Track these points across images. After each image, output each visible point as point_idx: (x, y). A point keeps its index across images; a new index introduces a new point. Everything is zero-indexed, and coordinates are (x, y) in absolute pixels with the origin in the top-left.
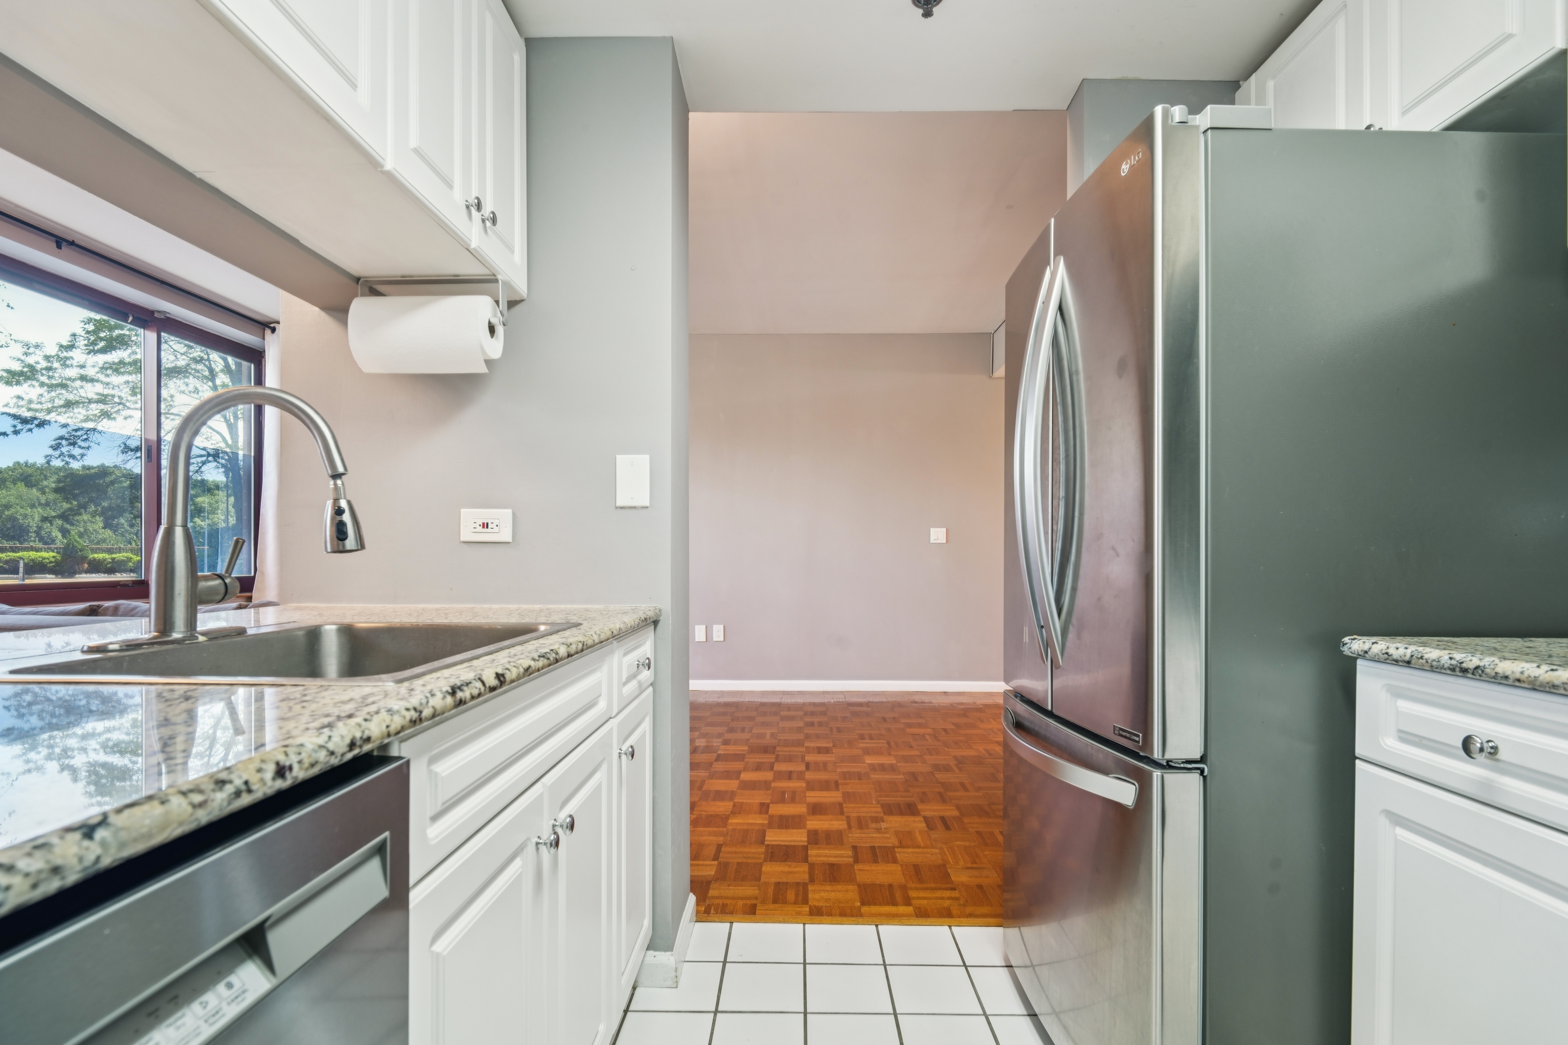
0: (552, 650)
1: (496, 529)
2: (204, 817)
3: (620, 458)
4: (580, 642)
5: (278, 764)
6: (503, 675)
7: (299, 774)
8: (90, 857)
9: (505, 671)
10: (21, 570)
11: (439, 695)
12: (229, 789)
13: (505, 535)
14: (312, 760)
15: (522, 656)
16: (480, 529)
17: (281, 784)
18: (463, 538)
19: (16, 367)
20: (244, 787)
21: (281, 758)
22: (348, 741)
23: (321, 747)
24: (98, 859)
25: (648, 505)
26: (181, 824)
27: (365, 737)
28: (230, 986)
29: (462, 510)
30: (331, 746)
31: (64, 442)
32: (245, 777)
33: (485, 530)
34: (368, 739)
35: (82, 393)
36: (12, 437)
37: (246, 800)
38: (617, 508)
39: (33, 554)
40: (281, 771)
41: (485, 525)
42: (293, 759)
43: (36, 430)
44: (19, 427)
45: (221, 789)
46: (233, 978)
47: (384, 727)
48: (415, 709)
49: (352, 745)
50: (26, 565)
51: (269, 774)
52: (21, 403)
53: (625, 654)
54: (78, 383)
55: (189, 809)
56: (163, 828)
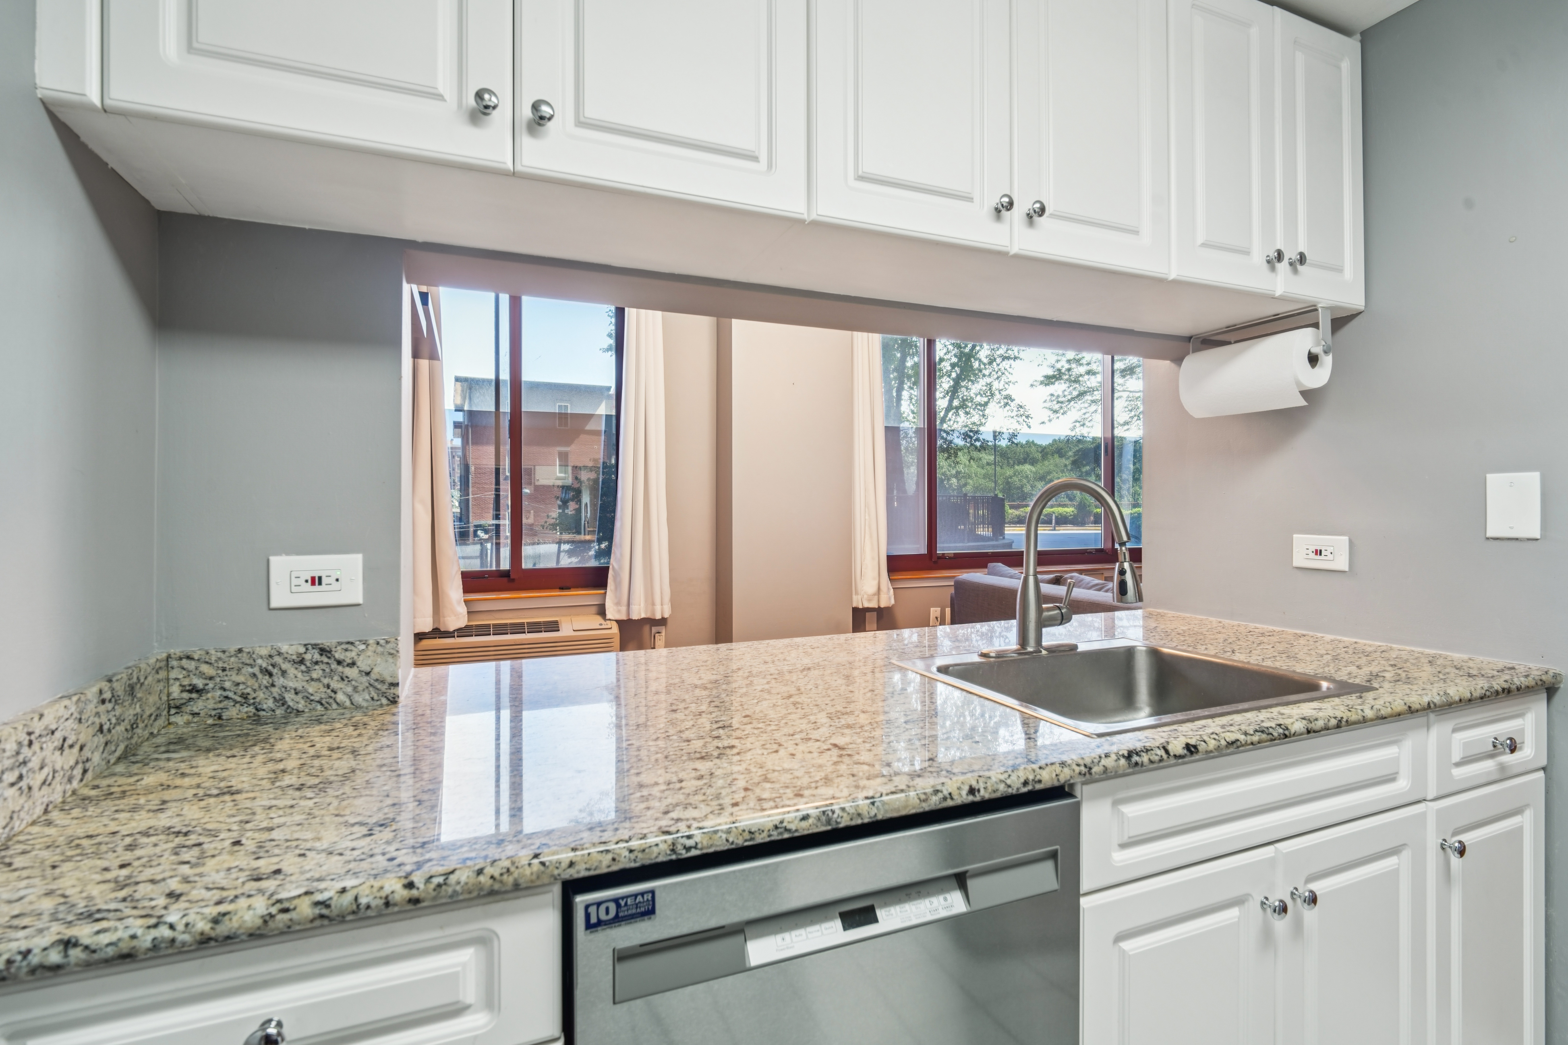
0: (1280, 725)
1: (1330, 557)
2: (926, 807)
3: (1492, 479)
4: (1335, 718)
5: (971, 786)
6: (1195, 747)
7: (984, 794)
8: (872, 814)
9: (1198, 743)
10: (1054, 521)
11: (1114, 757)
12: (940, 795)
13: (1341, 562)
14: (994, 788)
15: (1232, 728)
16: (1313, 556)
17: (971, 798)
18: (1296, 563)
19: (1050, 372)
20: (948, 796)
21: (974, 784)
22: (1022, 780)
23: (1001, 781)
24: (876, 815)
25: (1539, 537)
26: (914, 808)
27: (1036, 779)
28: (945, 899)
29: (1295, 536)
30: (1009, 782)
31: (1078, 424)
32: (950, 790)
33: (1318, 557)
34: (1040, 781)
35: (1089, 384)
36: (1048, 423)
37: (950, 803)
38: (1488, 538)
39: (1061, 510)
40: (972, 791)
41: (1318, 552)
42: (981, 786)
43: (1061, 417)
44: (1052, 416)
45: (936, 794)
46: (948, 896)
47: (1054, 775)
48: (1085, 766)
49: (1025, 783)
50: (1056, 517)
51: (964, 793)
52: (1054, 398)
53: (1455, 730)
54: (1086, 377)
55: (918, 801)
56: (906, 807)
